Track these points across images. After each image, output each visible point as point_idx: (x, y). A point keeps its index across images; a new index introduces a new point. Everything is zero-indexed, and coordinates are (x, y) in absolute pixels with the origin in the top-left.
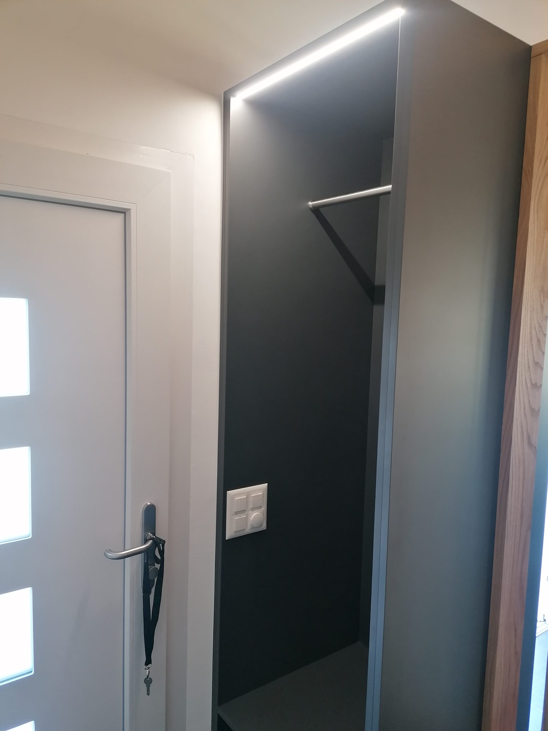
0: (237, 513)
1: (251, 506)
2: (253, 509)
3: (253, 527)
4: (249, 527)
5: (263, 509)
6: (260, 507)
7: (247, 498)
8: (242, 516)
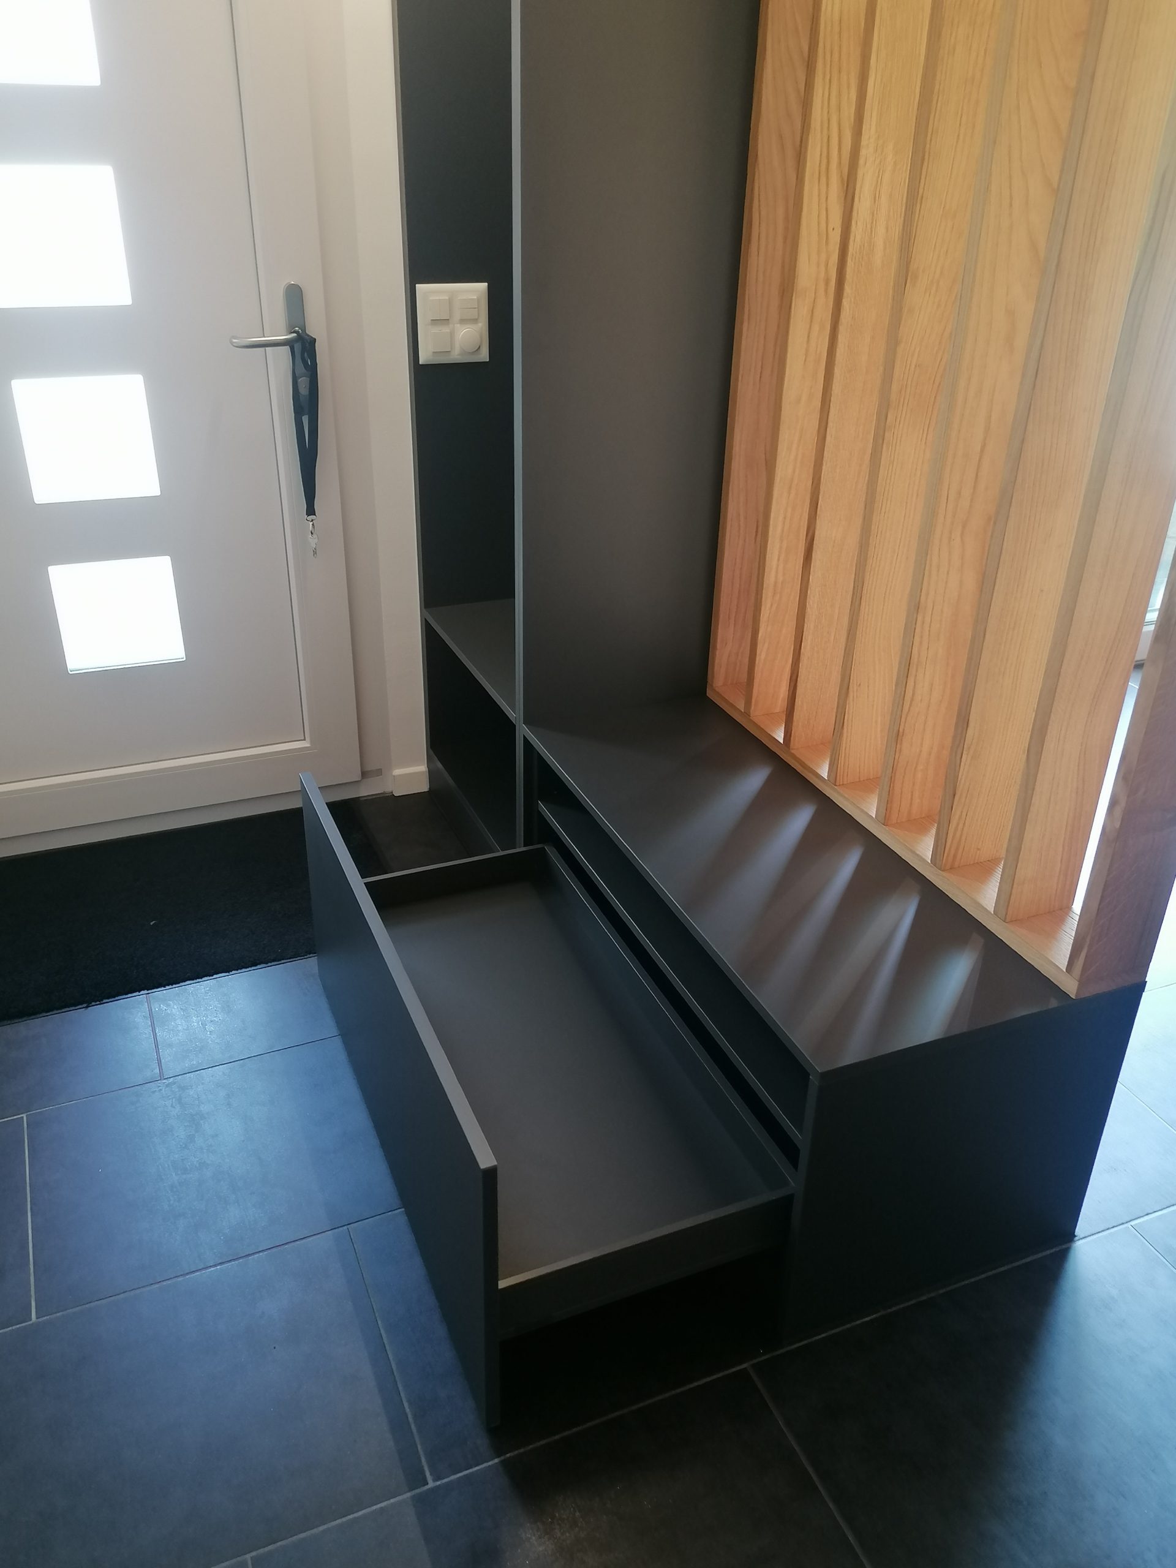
0: (435, 322)
1: (457, 316)
2: (463, 321)
3: (463, 352)
4: (457, 348)
5: (480, 324)
6: (477, 321)
7: (450, 302)
8: (446, 330)
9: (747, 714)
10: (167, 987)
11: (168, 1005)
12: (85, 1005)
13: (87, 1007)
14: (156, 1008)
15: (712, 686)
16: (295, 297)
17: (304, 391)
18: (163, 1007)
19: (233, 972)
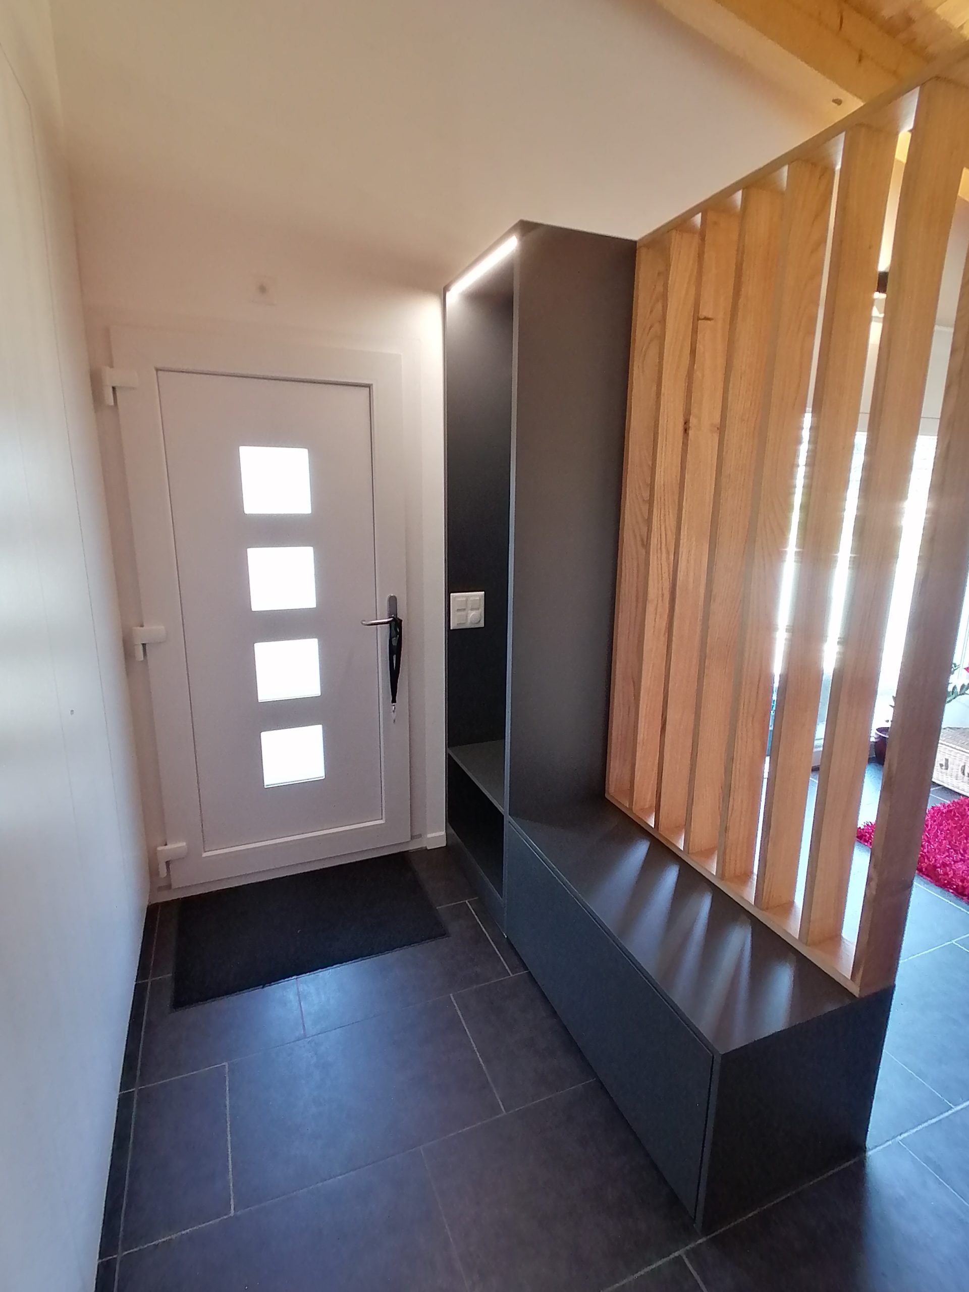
0: (458, 610)
1: (470, 606)
2: (472, 609)
3: (471, 623)
4: (469, 621)
5: (480, 610)
6: (478, 609)
7: (467, 600)
8: (463, 613)
9: (631, 809)
10: (308, 974)
11: (308, 987)
12: (261, 986)
13: (263, 988)
14: (301, 989)
15: (608, 792)
16: (393, 601)
17: (395, 643)
18: (306, 988)
19: (344, 964)
